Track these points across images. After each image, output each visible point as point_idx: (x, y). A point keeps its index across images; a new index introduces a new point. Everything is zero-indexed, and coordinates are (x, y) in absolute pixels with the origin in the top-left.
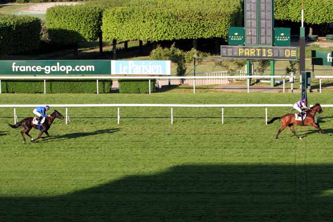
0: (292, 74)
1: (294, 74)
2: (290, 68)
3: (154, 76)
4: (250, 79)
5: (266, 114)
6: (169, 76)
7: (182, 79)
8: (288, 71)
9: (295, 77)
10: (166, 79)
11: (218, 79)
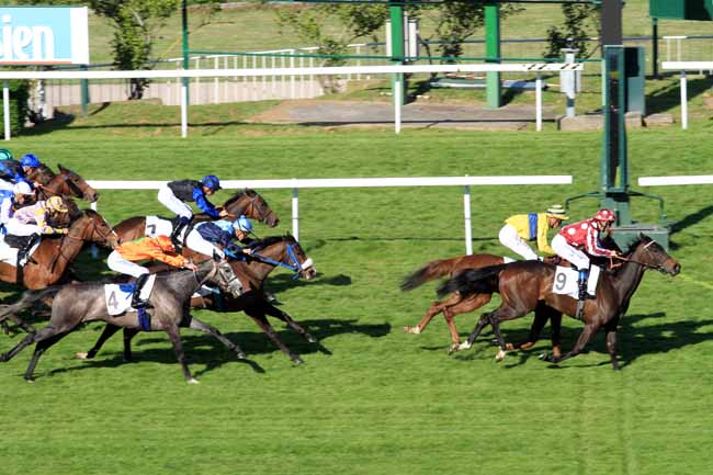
0: (570, 57)
1: (578, 58)
2: (565, 32)
3: (23, 67)
4: (407, 76)
5: (467, 214)
6: (83, 67)
7: (134, 81)
8: (557, 43)
9: (580, 67)
10: (70, 82)
11: (278, 78)
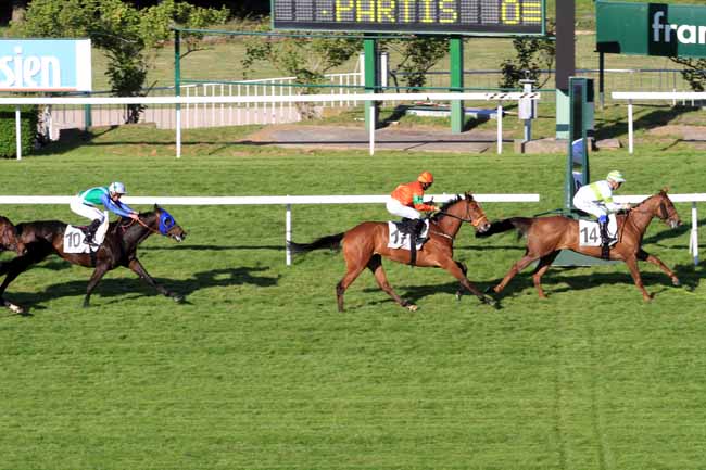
0: (528, 87)
1: (534, 88)
3: (32, 94)
4: (377, 104)
6: (87, 94)
7: (131, 107)
8: (513, 75)
9: (537, 96)
10: (73, 107)
11: (260, 105)
